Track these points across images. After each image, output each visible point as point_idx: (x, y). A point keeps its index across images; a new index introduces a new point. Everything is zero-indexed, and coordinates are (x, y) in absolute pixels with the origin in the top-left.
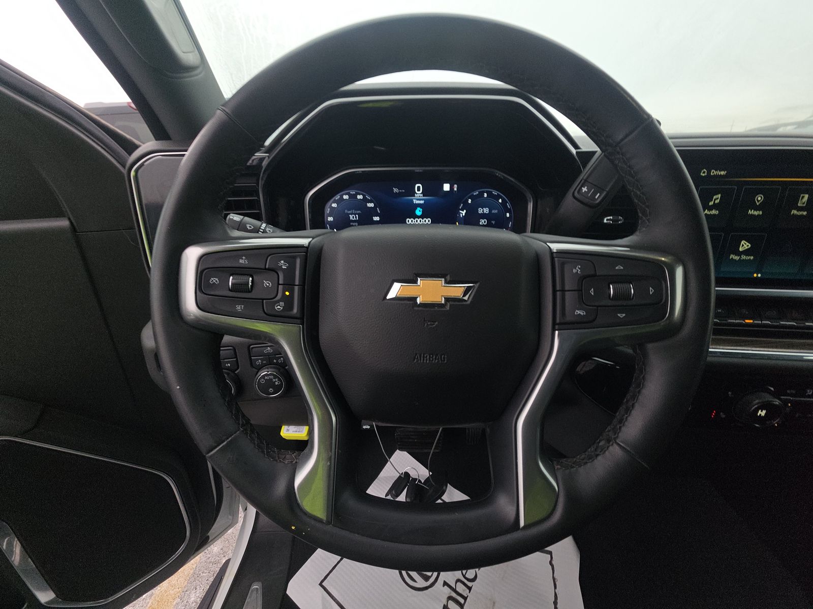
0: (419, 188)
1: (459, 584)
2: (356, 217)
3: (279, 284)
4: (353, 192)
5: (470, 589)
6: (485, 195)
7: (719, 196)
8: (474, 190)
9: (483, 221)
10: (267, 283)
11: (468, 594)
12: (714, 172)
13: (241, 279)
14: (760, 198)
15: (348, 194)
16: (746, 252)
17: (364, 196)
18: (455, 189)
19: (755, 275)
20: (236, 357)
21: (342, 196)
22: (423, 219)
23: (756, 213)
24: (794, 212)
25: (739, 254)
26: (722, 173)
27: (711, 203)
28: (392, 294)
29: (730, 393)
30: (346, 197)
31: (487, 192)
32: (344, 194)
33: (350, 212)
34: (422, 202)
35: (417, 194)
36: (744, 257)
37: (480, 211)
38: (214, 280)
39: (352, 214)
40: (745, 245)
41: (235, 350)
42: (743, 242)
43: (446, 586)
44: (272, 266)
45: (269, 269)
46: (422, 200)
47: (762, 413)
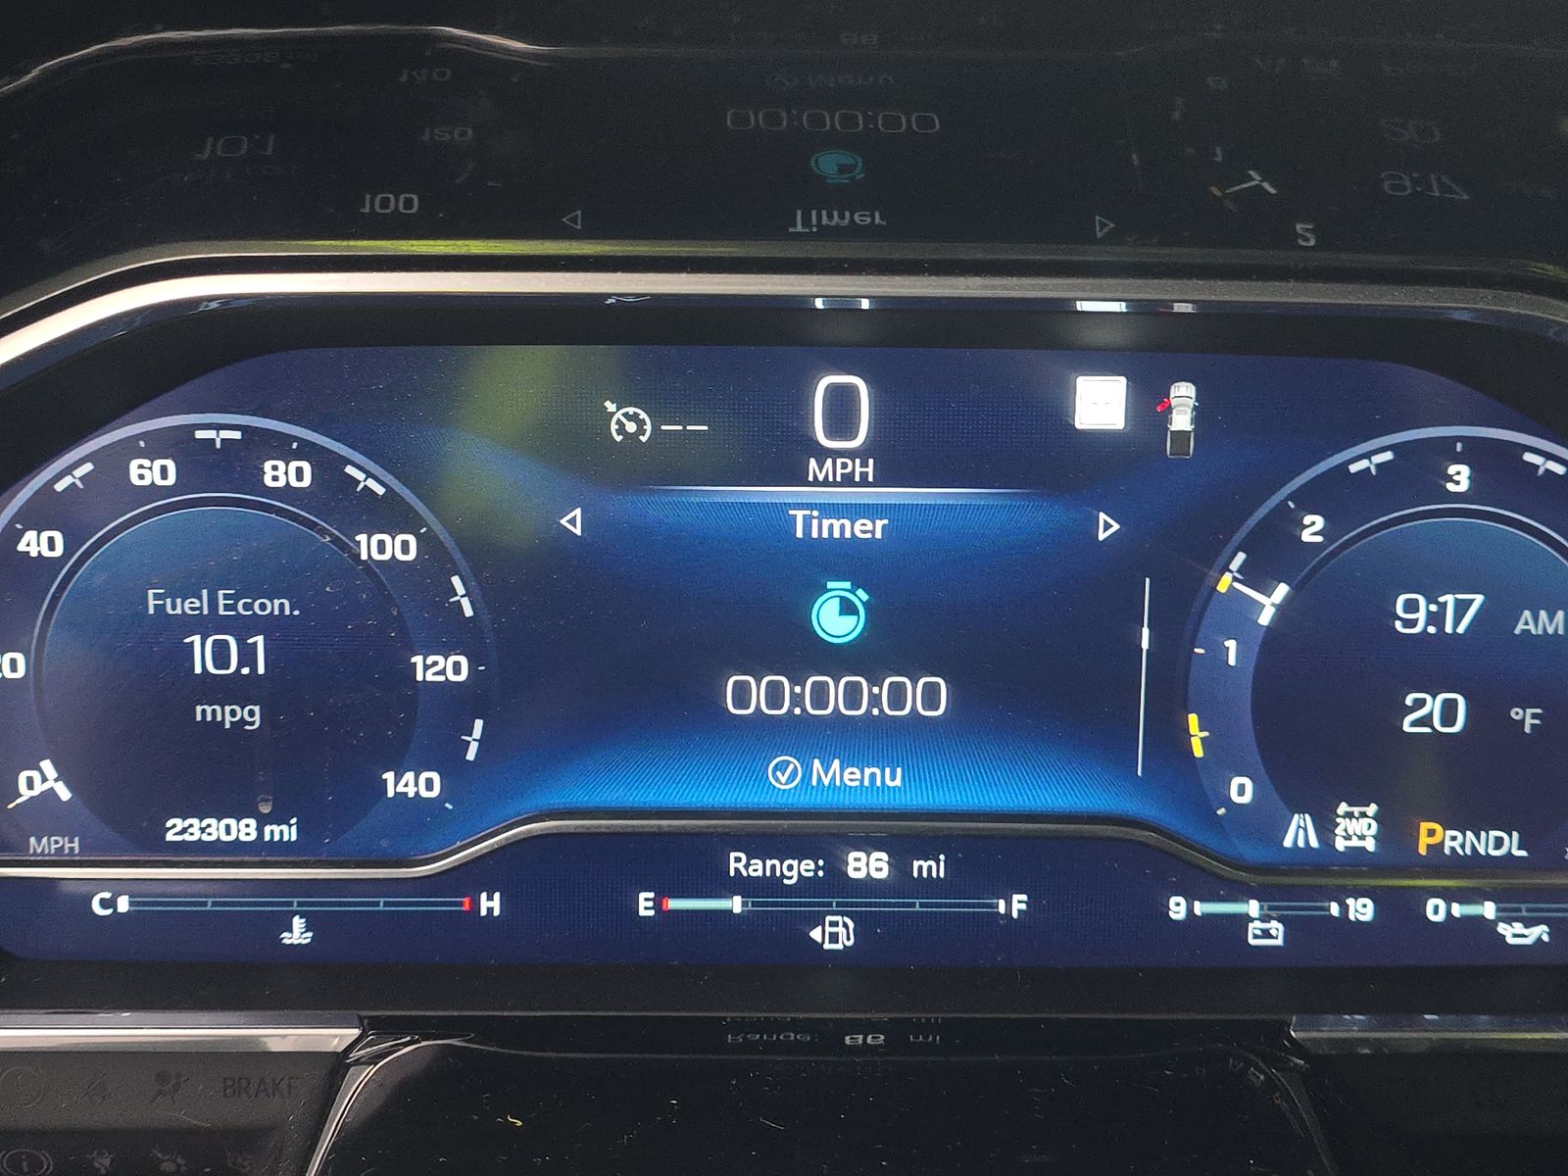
0: (841, 406)
2: (247, 656)
4: (219, 430)
6: (1461, 477)
8: (1355, 435)
9: (1434, 705)
15: (177, 445)
17: (327, 466)
18: (1182, 420)
21: (113, 462)
22: (875, 680)
30: (148, 472)
31: (1476, 453)
32: (129, 449)
33: (187, 606)
34: (864, 529)
35: (823, 454)
39: (206, 625)
46: (871, 511)
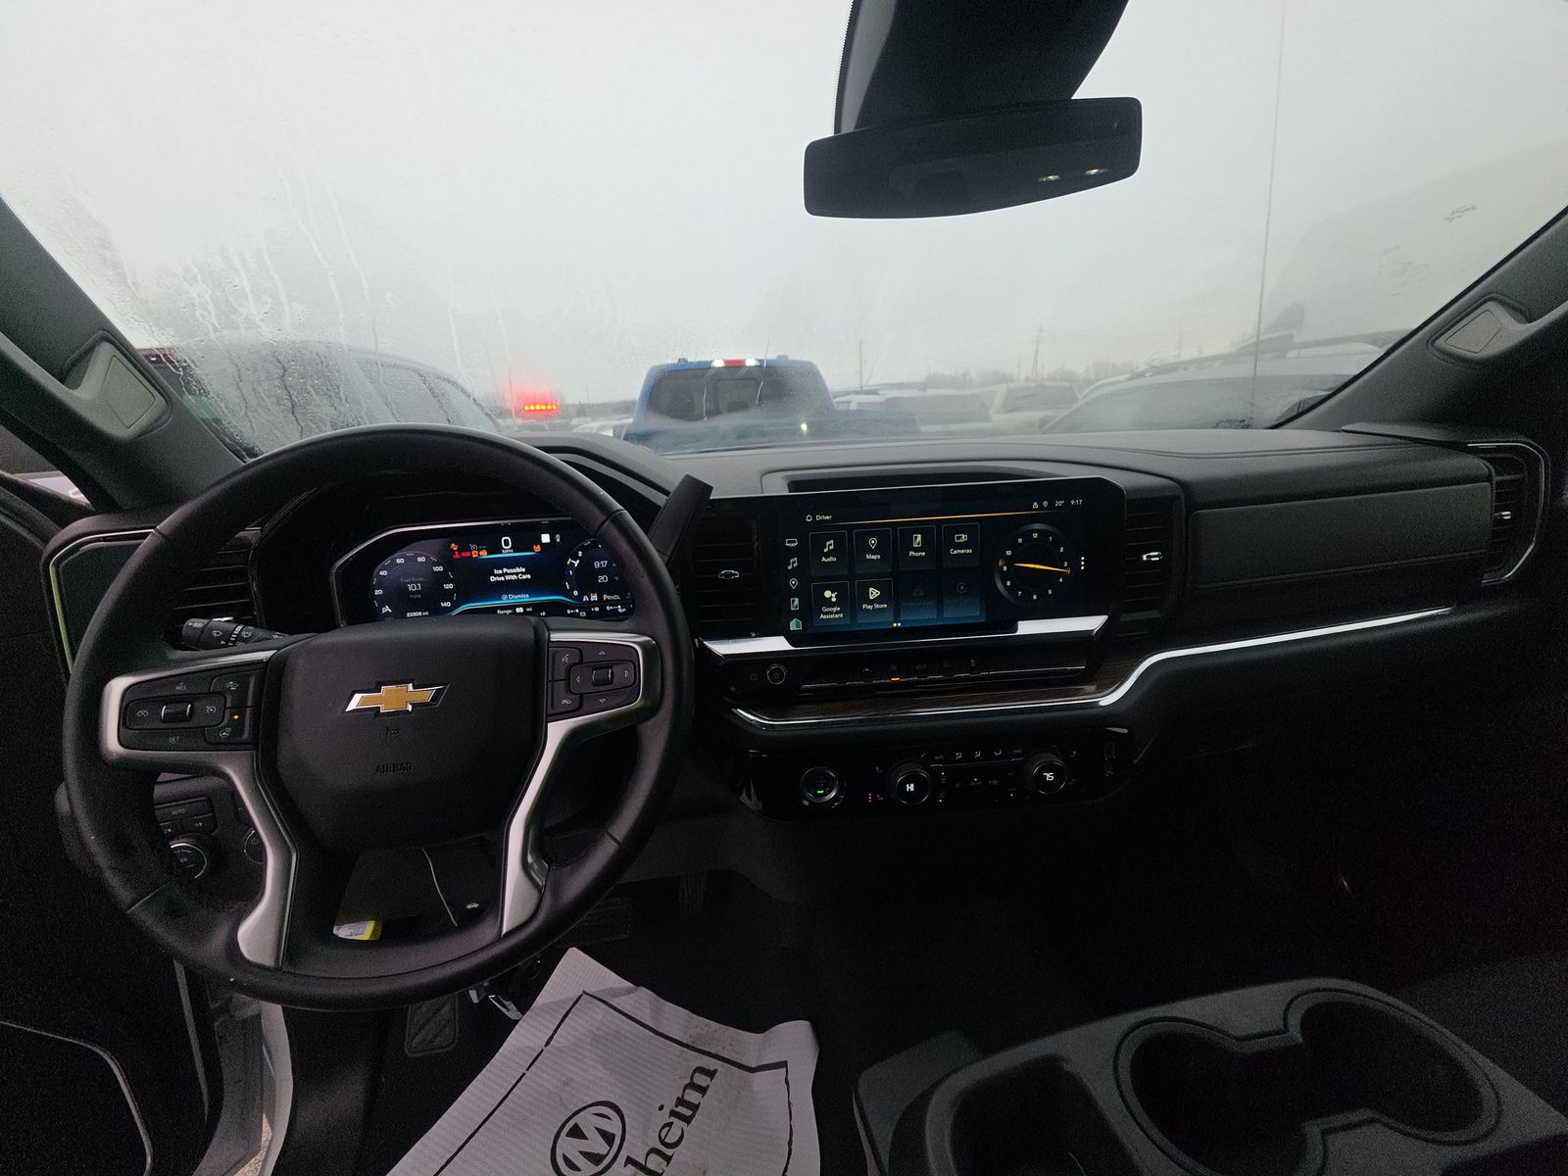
0: (506, 541)
1: (653, 1157)
2: (417, 587)
3: (225, 708)
5: (668, 1159)
7: (832, 541)
8: (585, 540)
9: (603, 578)
10: (210, 709)
11: (666, 1169)
12: (819, 518)
13: (176, 708)
14: (873, 542)
16: (877, 600)
18: (558, 540)
19: (895, 625)
20: (213, 811)
23: (874, 557)
24: (911, 553)
25: (871, 602)
26: (828, 517)
27: (826, 550)
28: (353, 705)
29: (877, 768)
33: (407, 581)
35: (504, 549)
36: (877, 606)
37: (597, 565)
38: (143, 713)
39: (411, 583)
40: (874, 593)
41: (209, 800)
42: (871, 589)
43: (629, 1165)
44: (218, 689)
45: (213, 693)
47: (911, 787)
